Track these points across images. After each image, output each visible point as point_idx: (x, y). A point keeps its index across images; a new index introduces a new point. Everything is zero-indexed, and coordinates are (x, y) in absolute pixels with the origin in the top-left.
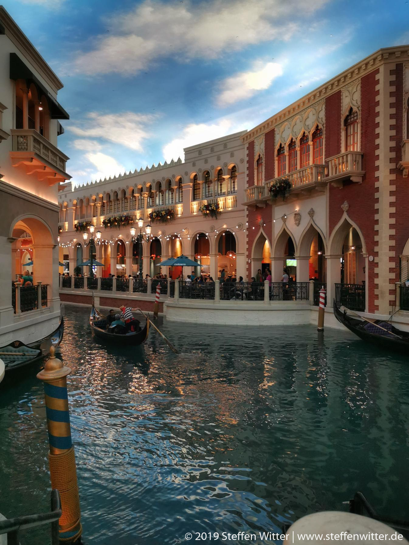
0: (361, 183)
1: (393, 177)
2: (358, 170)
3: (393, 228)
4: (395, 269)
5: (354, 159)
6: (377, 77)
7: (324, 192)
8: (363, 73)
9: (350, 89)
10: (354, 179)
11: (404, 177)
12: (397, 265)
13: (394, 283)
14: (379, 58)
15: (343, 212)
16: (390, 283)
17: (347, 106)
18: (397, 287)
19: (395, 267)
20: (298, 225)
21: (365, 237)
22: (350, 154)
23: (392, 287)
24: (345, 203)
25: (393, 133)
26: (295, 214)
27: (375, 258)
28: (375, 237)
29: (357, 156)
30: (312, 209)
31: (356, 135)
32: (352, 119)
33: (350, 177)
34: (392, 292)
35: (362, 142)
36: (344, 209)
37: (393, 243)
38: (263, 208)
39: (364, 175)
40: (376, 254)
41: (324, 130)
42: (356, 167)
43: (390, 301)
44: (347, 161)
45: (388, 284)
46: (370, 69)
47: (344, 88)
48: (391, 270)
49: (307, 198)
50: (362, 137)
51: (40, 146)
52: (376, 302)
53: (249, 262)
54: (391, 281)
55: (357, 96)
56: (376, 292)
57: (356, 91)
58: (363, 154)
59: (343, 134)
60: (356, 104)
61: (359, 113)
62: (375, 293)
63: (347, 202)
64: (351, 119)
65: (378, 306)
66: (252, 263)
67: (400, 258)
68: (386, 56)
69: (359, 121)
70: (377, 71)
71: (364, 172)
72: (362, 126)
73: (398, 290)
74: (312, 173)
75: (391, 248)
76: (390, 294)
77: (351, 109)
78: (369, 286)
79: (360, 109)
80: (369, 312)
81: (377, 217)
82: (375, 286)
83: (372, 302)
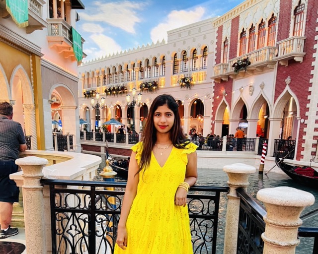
5: (298, 42)
7: (273, 69)
10: (297, 59)
20: (251, 94)
21: (301, 104)
22: (295, 39)
26: (250, 86)
27: (305, 120)
28: (307, 104)
30: (263, 82)
31: (302, 23)
33: (294, 57)
35: (306, 29)
36: (287, 83)
41: (278, 18)
43: (312, 152)
44: (293, 44)
45: (312, 139)
48: (316, 129)
49: (260, 74)
50: (306, 25)
52: (303, 153)
54: (315, 138)
56: (303, 145)
58: (305, 39)
59: (292, 22)
61: (306, 5)
63: (290, 77)
64: (299, 9)
69: (305, 11)
71: (305, 53)
72: (307, 16)
74: (265, 54)
75: (317, 113)
76: (312, 147)
77: (300, 1)
78: (298, 141)
79: (307, 1)
80: (297, 160)
81: (310, 89)
82: (303, 141)
83: (299, 153)
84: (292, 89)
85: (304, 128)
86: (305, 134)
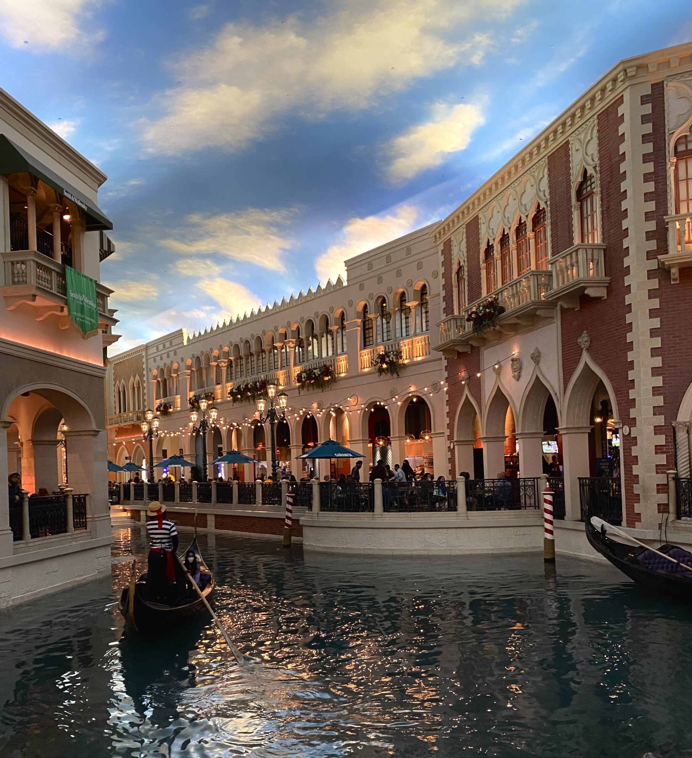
0: (606, 298)
1: (654, 284)
2: (598, 275)
3: (658, 375)
4: (665, 448)
5: (590, 257)
6: (621, 110)
7: (553, 318)
8: (599, 107)
9: (582, 136)
10: (591, 292)
11: (672, 283)
12: (670, 440)
13: (664, 473)
14: (621, 77)
15: (582, 349)
16: (657, 473)
17: (578, 167)
18: (669, 479)
19: (664, 444)
20: (518, 378)
21: (617, 392)
22: (581, 250)
23: (661, 479)
24: (583, 335)
25: (651, 206)
26: (513, 360)
27: (631, 428)
28: (630, 391)
29: (596, 252)
30: (537, 348)
31: (595, 214)
32: (589, 189)
33: (584, 288)
34: (662, 488)
35: (603, 227)
36: (583, 346)
37: (660, 401)
38: (467, 352)
39: (609, 283)
40: (632, 423)
41: (548, 210)
42: (595, 272)
43: (659, 505)
44: (577, 262)
45: (655, 474)
46: (610, 97)
47: (573, 135)
48: (658, 450)
49: (529, 331)
50: (603, 219)
51: (51, 275)
52: (638, 508)
53: (452, 447)
54: (660, 469)
55: (593, 148)
56: (637, 489)
57: (590, 138)
58: (605, 247)
59: (576, 215)
60: (591, 162)
61: (597, 177)
62: (636, 492)
63: (587, 333)
64: (587, 188)
65: (639, 514)
66: (456, 447)
67: (673, 428)
68: (631, 72)
69: (597, 190)
70: (620, 101)
71: (608, 278)
72: (602, 200)
73: (672, 484)
74: (529, 287)
75: (657, 411)
76: (658, 492)
77: (585, 171)
78: (625, 480)
79: (598, 169)
80: (628, 526)
81: (631, 356)
82: (633, 479)
83: (630, 508)
84: (595, 359)
85: (633, 448)
86: (637, 461)
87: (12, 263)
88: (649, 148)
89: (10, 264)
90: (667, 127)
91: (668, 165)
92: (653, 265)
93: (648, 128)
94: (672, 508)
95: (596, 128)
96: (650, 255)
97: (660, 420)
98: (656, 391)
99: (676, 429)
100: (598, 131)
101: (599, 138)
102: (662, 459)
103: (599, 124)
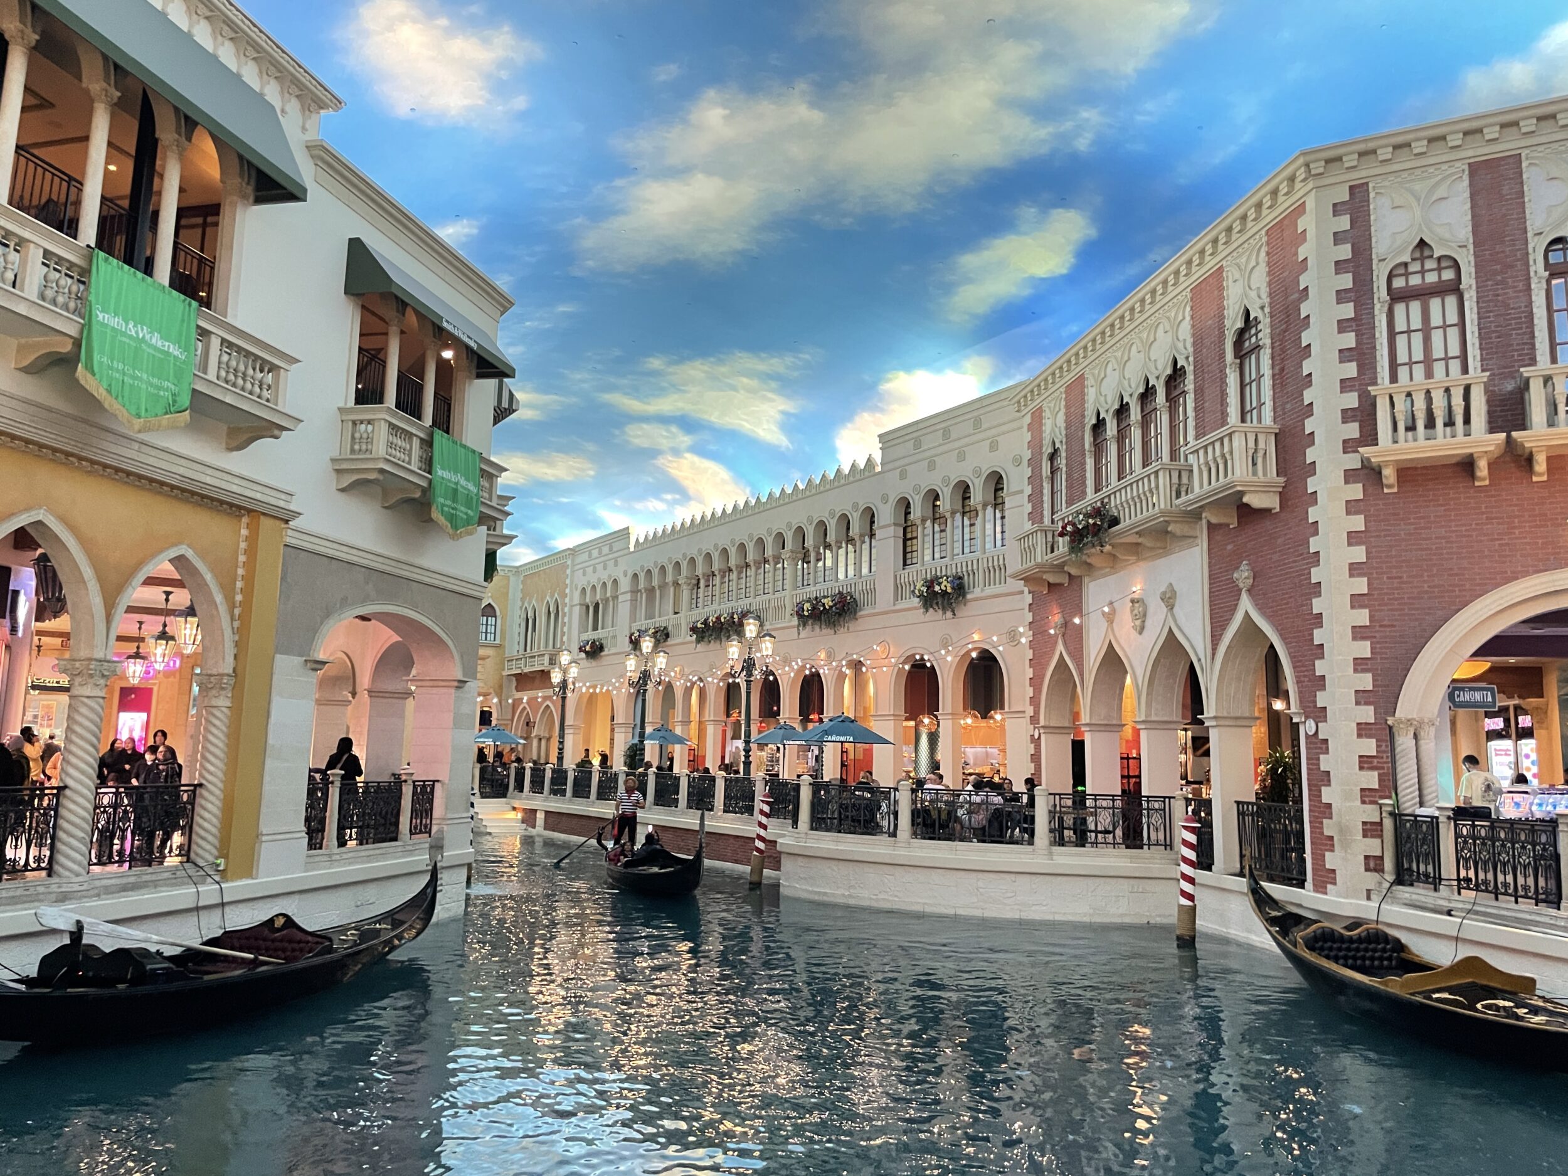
0: (1278, 510)
1: (1356, 491)
2: (1266, 474)
3: (1364, 639)
4: (1375, 761)
5: (1253, 445)
6: (1303, 224)
7: (1196, 537)
8: (1270, 217)
9: (1244, 260)
10: (1255, 500)
11: (1388, 491)
12: (1383, 748)
13: (1375, 803)
14: (1301, 174)
15: (1240, 590)
16: (1363, 802)
17: (1237, 307)
18: (1384, 814)
19: (1374, 754)
20: (1141, 629)
21: (1296, 663)
22: (1238, 433)
23: (1371, 813)
24: (1242, 568)
25: (1351, 370)
26: (1133, 601)
27: (1321, 725)
28: (1317, 663)
29: (1263, 437)
31: (1262, 381)
32: (1253, 340)
33: (1242, 493)
34: (1370, 829)
35: (1274, 398)
37: (1366, 682)
38: (1060, 584)
39: (1284, 488)
40: (1322, 714)
41: (1190, 369)
42: (1262, 466)
43: (1367, 857)
46: (1285, 204)
47: (1229, 258)
48: (1365, 762)
49: (1159, 556)
50: (1275, 387)
51: (410, 443)
53: (1037, 736)
54: (1367, 795)
55: (1260, 279)
56: (1329, 828)
57: (1255, 264)
59: (1232, 379)
60: (1257, 299)
61: (1266, 322)
62: (1327, 832)
63: (1249, 564)
64: (1250, 338)
65: (1334, 871)
66: (1044, 736)
67: (1390, 728)
68: (1317, 167)
69: (1267, 341)
70: (1301, 209)
71: (1282, 480)
72: (1274, 357)
73: (1388, 823)
75: (1362, 697)
76: (1365, 836)
77: (1247, 313)
78: (1310, 811)
79: (1267, 310)
80: (1316, 890)
81: (1317, 605)
82: (1324, 810)
83: (1319, 859)
84: (1261, 608)
85: (1322, 757)
86: (1329, 781)
87: (354, 423)
88: (1346, 281)
89: (350, 423)
90: (1374, 251)
91: (1377, 306)
92: (1353, 461)
93: (1345, 251)
94: (1389, 864)
95: (1264, 249)
96: (1349, 446)
97: (1367, 714)
98: (1360, 665)
99: (1394, 730)
100: (1268, 254)
101: (1268, 263)
102: (1372, 779)
103: (1268, 244)
